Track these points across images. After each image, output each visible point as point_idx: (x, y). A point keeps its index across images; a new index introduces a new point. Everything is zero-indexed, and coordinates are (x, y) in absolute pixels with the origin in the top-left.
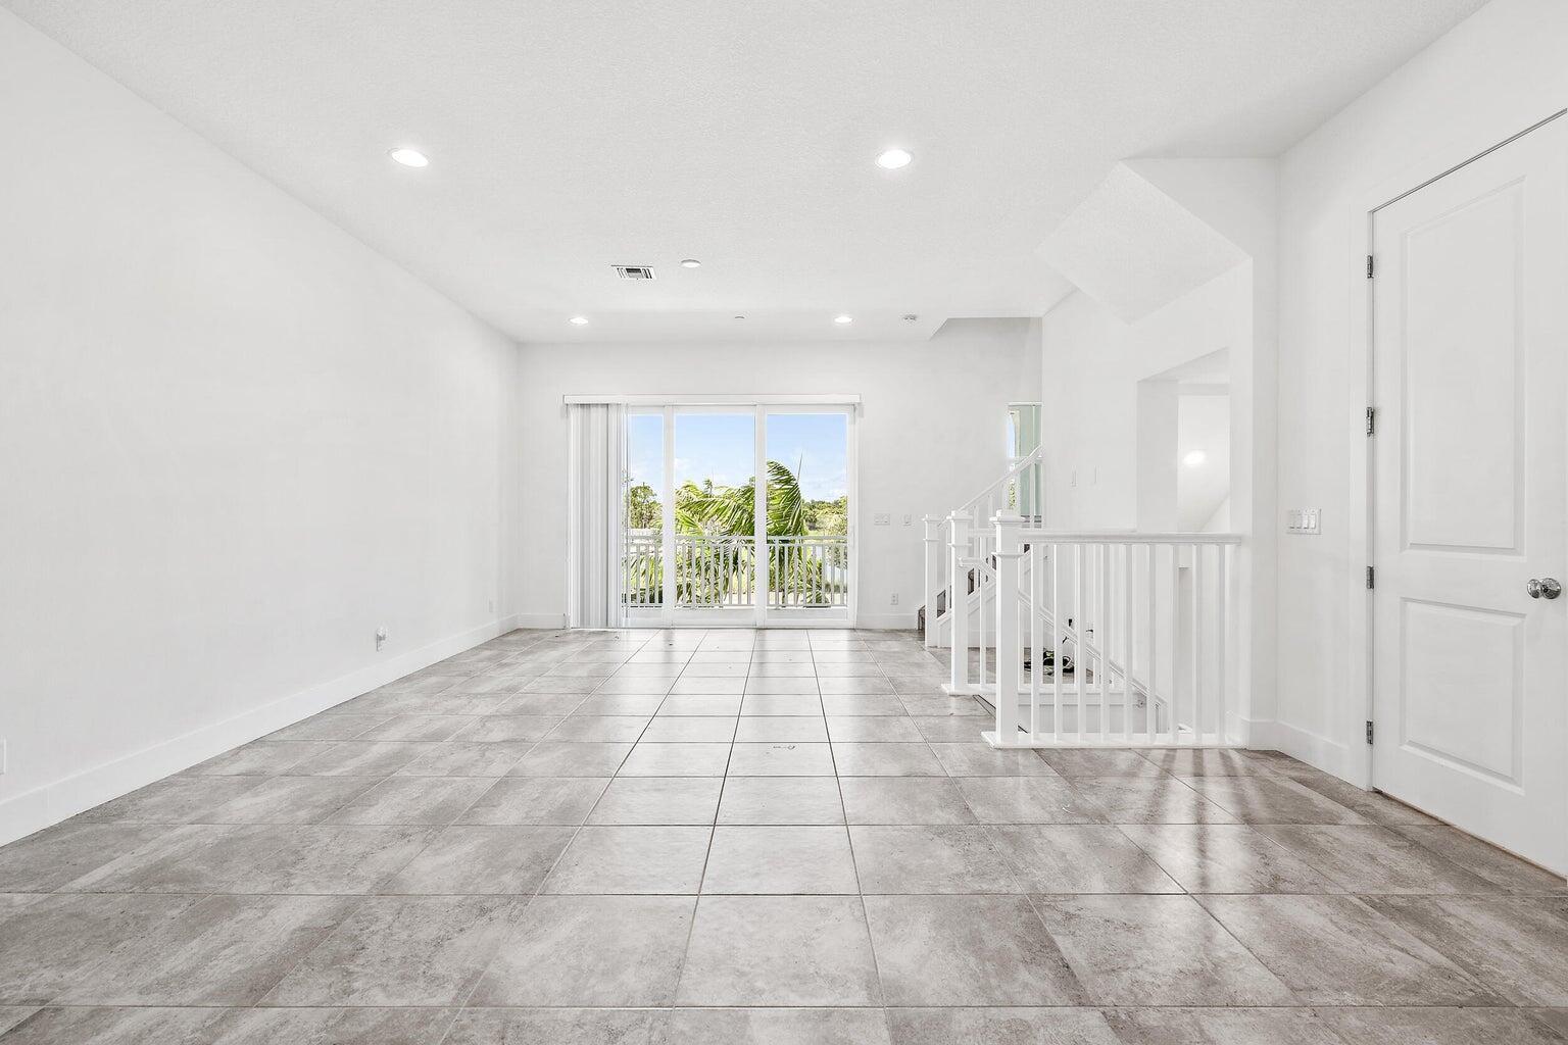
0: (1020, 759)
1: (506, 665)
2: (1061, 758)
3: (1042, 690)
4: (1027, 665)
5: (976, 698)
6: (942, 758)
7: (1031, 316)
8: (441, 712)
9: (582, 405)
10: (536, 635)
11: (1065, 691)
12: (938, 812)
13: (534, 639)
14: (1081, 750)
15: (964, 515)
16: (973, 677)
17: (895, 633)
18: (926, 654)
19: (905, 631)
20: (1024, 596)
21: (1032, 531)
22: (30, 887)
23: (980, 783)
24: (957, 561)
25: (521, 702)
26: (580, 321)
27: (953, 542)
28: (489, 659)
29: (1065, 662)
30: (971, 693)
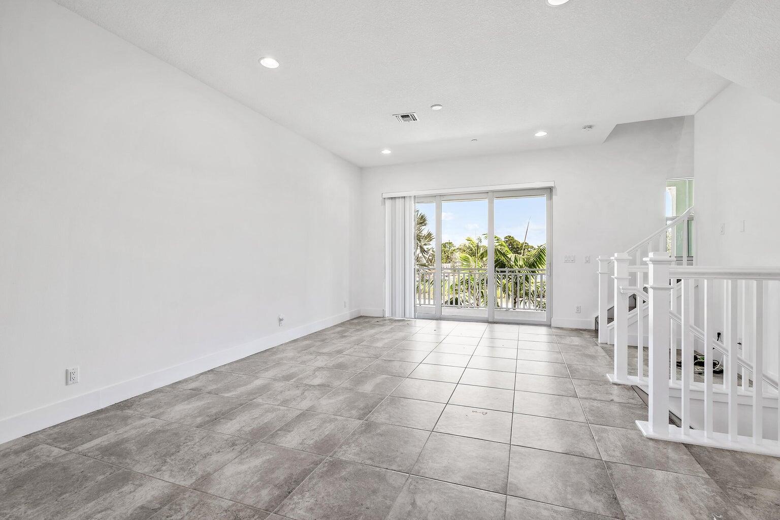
0: (671, 453)
1: (345, 336)
2: (712, 458)
3: (692, 388)
4: (679, 364)
5: (633, 388)
6: (599, 440)
7: (685, 115)
8: (299, 362)
9: (392, 198)
10: (367, 320)
11: (714, 390)
12: (587, 497)
13: (365, 322)
14: (733, 452)
15: (625, 256)
16: (632, 371)
17: (578, 331)
18: (599, 348)
19: (585, 330)
20: (676, 316)
21: (685, 268)
22: (63, 446)
23: (629, 472)
24: (618, 288)
25: (341, 360)
26: (386, 152)
27: (616, 275)
28: (338, 332)
29: (715, 365)
30: (630, 384)
